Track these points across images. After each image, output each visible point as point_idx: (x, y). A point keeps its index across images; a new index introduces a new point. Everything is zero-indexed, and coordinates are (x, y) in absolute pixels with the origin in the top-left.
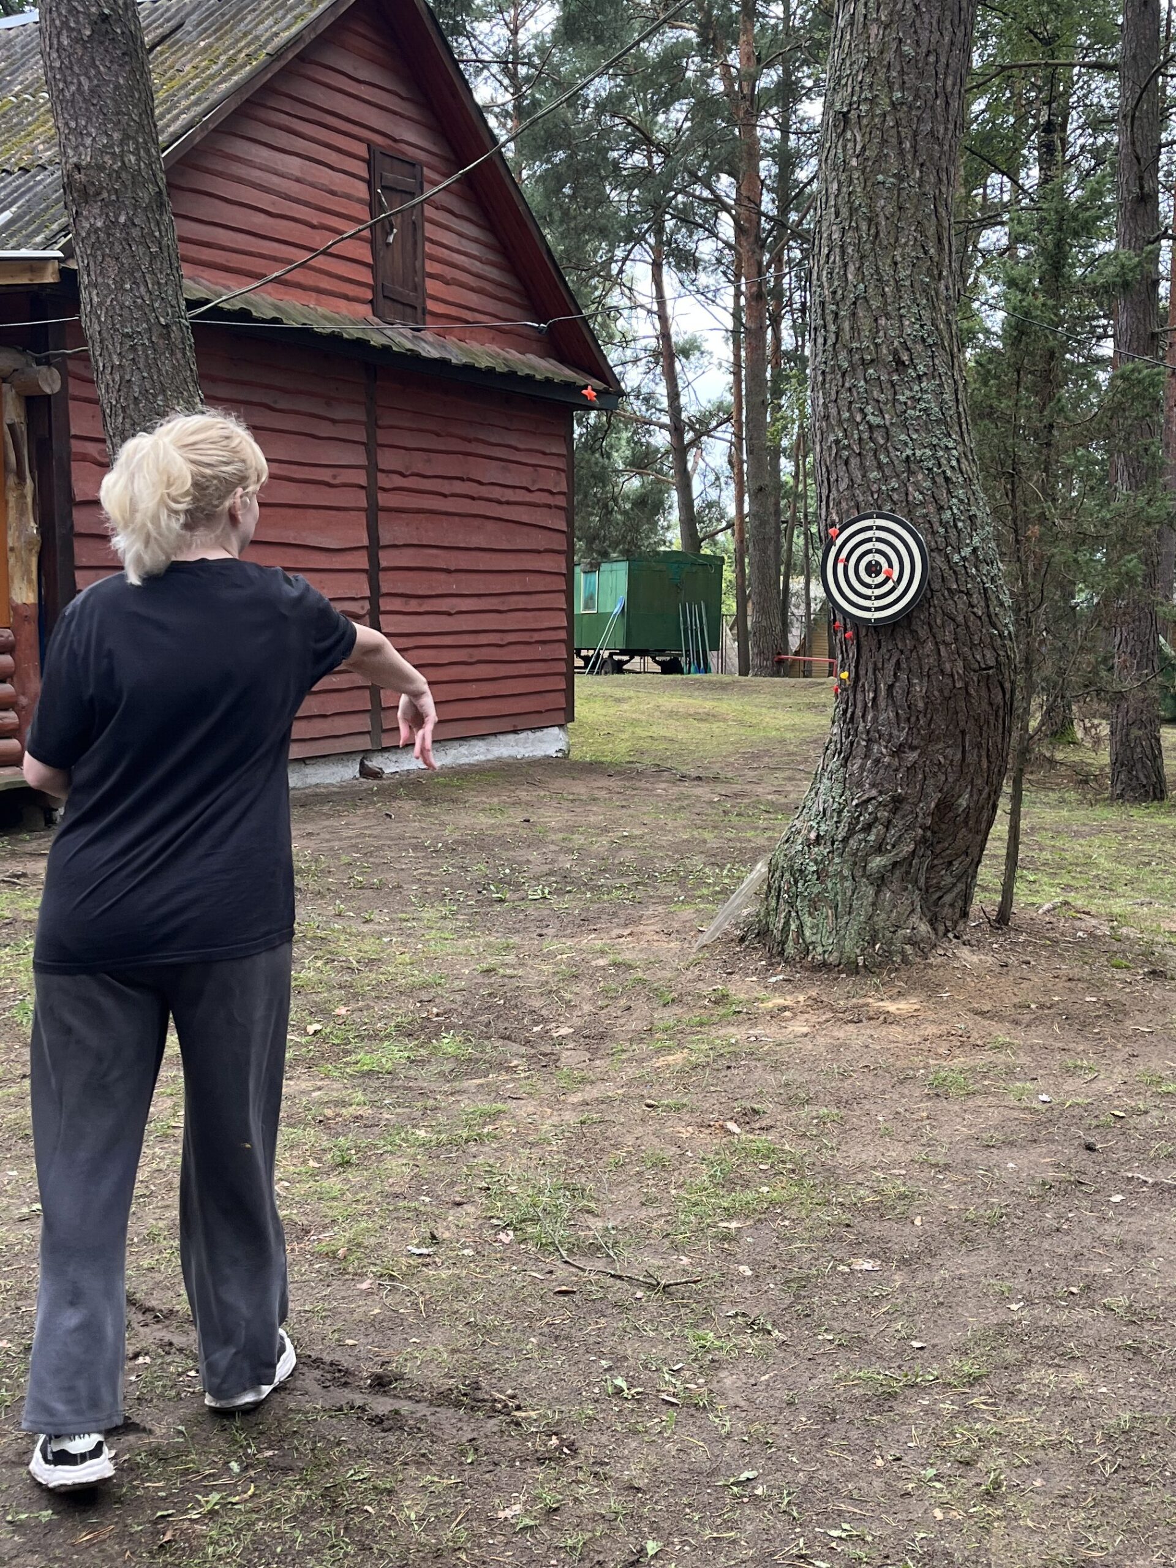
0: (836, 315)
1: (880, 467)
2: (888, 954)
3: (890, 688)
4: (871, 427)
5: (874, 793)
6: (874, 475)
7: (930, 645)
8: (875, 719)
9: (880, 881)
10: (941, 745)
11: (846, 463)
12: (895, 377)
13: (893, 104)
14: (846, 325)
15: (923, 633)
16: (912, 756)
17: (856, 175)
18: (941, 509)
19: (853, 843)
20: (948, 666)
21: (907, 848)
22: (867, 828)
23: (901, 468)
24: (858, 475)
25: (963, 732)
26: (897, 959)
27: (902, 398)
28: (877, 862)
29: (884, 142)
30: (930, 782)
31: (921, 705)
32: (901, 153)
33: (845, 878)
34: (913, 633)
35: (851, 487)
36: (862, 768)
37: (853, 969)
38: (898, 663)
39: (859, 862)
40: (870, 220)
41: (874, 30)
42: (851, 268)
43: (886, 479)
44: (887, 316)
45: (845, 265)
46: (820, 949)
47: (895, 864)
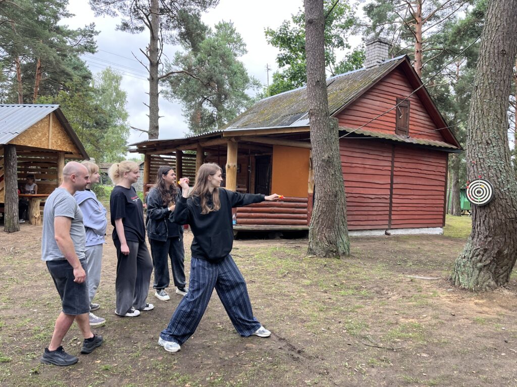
0: (472, 132)
1: (481, 168)
2: (481, 288)
3: (484, 221)
4: (479, 158)
5: (479, 247)
6: (480, 170)
7: (495, 211)
8: (480, 229)
9: (480, 270)
10: (498, 237)
11: (473, 167)
12: (487, 147)
13: (489, 84)
14: (474, 135)
15: (493, 208)
16: (490, 239)
17: (479, 100)
18: (498, 178)
19: (473, 259)
20: (500, 217)
21: (488, 262)
22: (477, 256)
23: (487, 168)
24: (476, 170)
25: (505, 234)
26: (484, 290)
27: (488, 152)
28: (479, 265)
29: (486, 92)
30: (495, 246)
31: (492, 226)
32: (491, 94)
33: (470, 267)
34: (490, 208)
35: (474, 172)
36: (476, 241)
37: (471, 291)
38: (486, 216)
39: (475, 264)
40: (482, 110)
41: (484, 67)
42: (476, 122)
43: (483, 170)
44: (485, 132)
45: (475, 121)
46: (463, 285)
47: (485, 266)
